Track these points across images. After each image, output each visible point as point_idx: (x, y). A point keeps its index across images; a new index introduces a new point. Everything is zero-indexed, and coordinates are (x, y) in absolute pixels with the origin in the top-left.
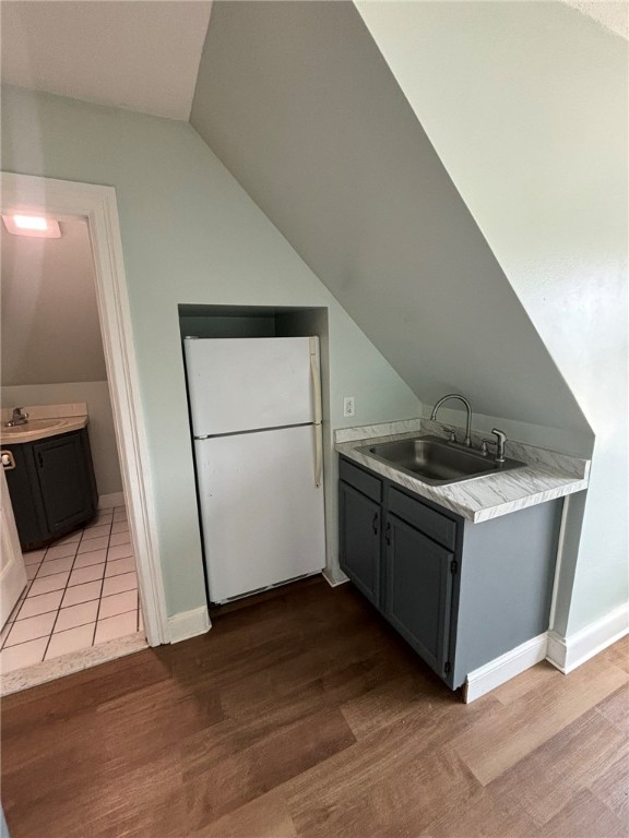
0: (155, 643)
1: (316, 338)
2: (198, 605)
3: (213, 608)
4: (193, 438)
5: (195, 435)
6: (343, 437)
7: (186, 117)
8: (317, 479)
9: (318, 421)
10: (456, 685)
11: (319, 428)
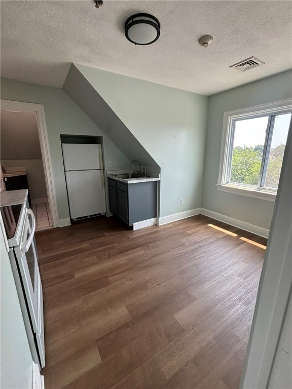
0: (55, 227)
1: (100, 145)
2: (67, 217)
3: (72, 220)
4: (65, 171)
5: (66, 170)
6: (109, 173)
7: (62, 87)
8: (102, 186)
9: (102, 168)
10: (130, 225)
11: (102, 170)
